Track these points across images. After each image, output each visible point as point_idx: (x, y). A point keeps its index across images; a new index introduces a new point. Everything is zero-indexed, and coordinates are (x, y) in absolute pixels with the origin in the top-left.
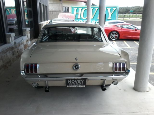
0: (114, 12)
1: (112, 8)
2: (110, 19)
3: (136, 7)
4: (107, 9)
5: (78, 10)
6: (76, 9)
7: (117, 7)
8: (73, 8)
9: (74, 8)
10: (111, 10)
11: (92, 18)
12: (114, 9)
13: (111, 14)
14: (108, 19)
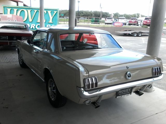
0: (55, 16)
1: (53, 11)
2: (52, 22)
3: (65, 10)
4: (47, 12)
5: (12, 11)
6: (9, 10)
7: (58, 10)
8: (5, 8)
9: (7, 8)
10: (52, 13)
11: (31, 21)
12: (55, 12)
13: (52, 18)
14: (49, 22)
